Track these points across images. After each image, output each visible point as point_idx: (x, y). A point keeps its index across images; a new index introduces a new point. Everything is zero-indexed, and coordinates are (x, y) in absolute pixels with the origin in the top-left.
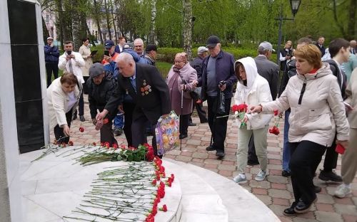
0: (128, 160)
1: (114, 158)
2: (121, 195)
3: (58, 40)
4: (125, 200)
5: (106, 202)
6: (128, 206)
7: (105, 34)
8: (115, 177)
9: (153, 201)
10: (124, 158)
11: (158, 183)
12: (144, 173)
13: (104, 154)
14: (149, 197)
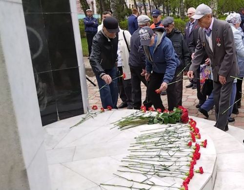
0: (164, 123)
1: (150, 121)
2: (158, 159)
3: (98, 13)
4: (162, 163)
5: (144, 166)
6: (165, 169)
7: (140, 8)
8: (153, 140)
9: (189, 163)
10: (160, 120)
11: (194, 144)
12: (180, 135)
13: (141, 117)
14: (185, 159)
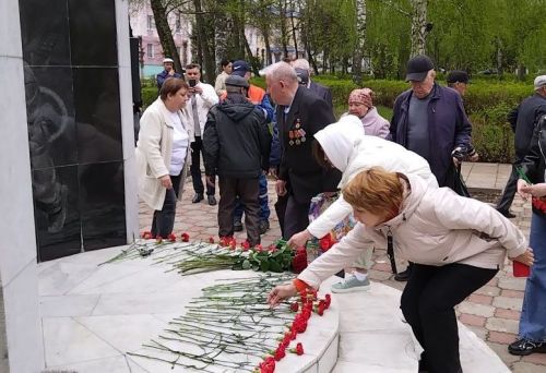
1: (237, 264)
4: (237, 333)
8: (231, 295)
9: (282, 336)
10: (254, 265)
13: (222, 257)
14: (279, 329)
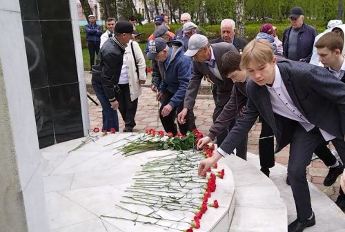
0: (175, 149)
1: (160, 147)
2: (166, 190)
3: (103, 18)
4: (172, 195)
5: (150, 198)
6: (174, 202)
7: (152, 12)
8: (161, 168)
9: (202, 196)
10: (170, 146)
11: (209, 174)
12: (193, 163)
13: (149, 142)
